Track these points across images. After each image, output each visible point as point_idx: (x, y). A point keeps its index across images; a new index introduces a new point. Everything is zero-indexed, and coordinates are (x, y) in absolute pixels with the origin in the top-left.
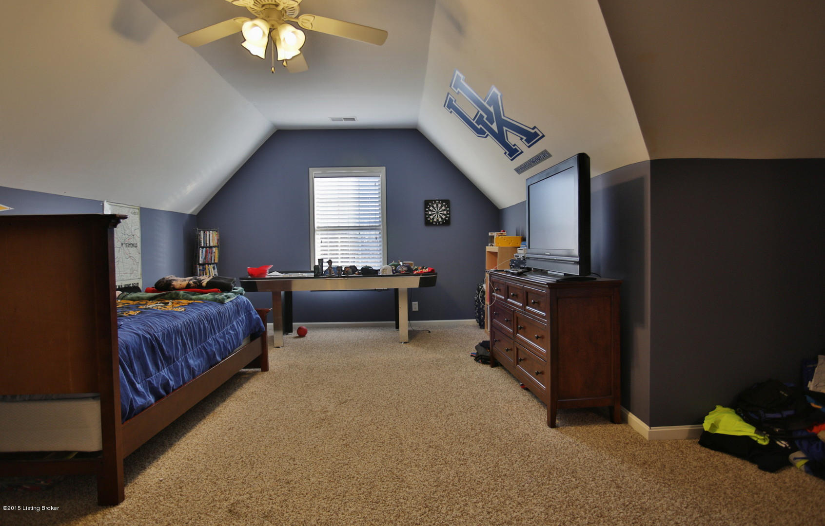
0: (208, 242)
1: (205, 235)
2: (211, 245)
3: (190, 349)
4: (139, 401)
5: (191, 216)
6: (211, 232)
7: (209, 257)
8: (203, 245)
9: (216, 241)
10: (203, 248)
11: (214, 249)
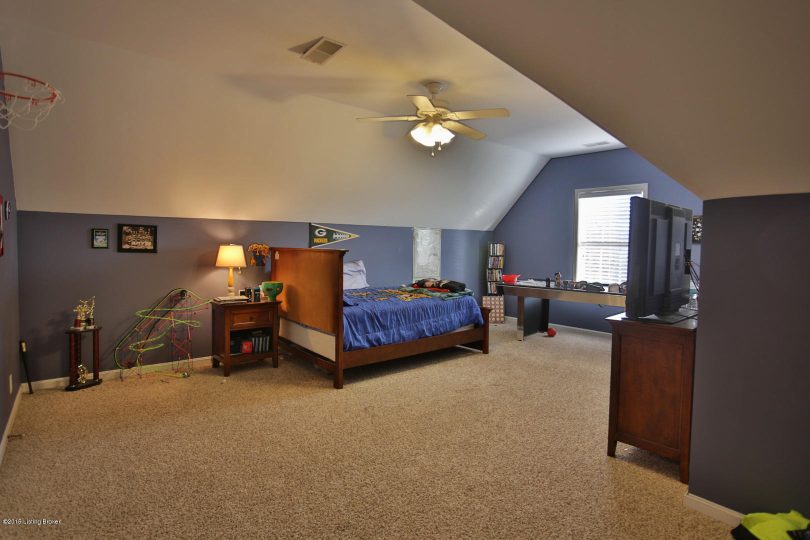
0: (496, 253)
1: (494, 247)
2: (498, 254)
3: (403, 324)
4: (357, 344)
5: (487, 232)
6: (498, 245)
7: (496, 263)
8: (491, 255)
9: (502, 252)
10: (492, 256)
11: (500, 258)
